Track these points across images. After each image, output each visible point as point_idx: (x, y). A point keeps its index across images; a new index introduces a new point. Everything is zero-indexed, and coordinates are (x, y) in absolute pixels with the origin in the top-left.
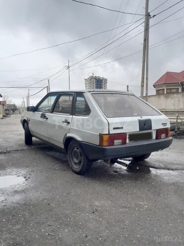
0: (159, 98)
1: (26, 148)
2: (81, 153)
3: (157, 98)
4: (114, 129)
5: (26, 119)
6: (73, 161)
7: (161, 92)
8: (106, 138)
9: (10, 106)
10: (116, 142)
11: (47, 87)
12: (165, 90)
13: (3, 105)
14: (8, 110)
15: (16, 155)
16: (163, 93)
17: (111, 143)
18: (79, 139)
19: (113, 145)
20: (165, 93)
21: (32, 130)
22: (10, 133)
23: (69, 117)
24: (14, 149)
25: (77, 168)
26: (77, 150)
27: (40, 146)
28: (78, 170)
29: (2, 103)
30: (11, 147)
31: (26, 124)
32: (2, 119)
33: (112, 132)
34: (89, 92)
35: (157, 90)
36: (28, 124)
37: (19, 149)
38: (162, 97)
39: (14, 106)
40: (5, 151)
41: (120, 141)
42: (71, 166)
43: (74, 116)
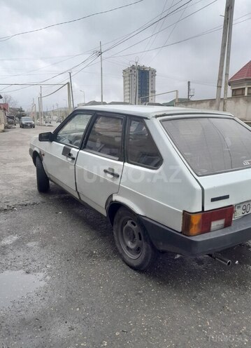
0: (236, 102)
1: (39, 199)
2: (139, 234)
3: (233, 102)
4: (213, 200)
5: (39, 152)
6: (125, 244)
7: (240, 92)
8: (196, 220)
9: (14, 110)
10: (214, 225)
11: (68, 83)
12: (246, 89)
13: (4, 109)
14: (12, 118)
15: (24, 215)
16: (243, 94)
17: (205, 227)
18: (138, 211)
19: (209, 230)
20: (246, 95)
21: (49, 172)
22: (15, 164)
23: (117, 164)
24: (21, 203)
25: (131, 257)
26: (133, 226)
27: (63, 196)
28: (135, 264)
29: (2, 107)
30: (15, 198)
31: (37, 159)
32: (4, 131)
33: (209, 206)
34: (157, 117)
35: (233, 90)
36: (41, 160)
37: (28, 202)
38: (241, 101)
39: (21, 110)
40: (6, 207)
41: (221, 222)
42: (121, 252)
43: (126, 164)
